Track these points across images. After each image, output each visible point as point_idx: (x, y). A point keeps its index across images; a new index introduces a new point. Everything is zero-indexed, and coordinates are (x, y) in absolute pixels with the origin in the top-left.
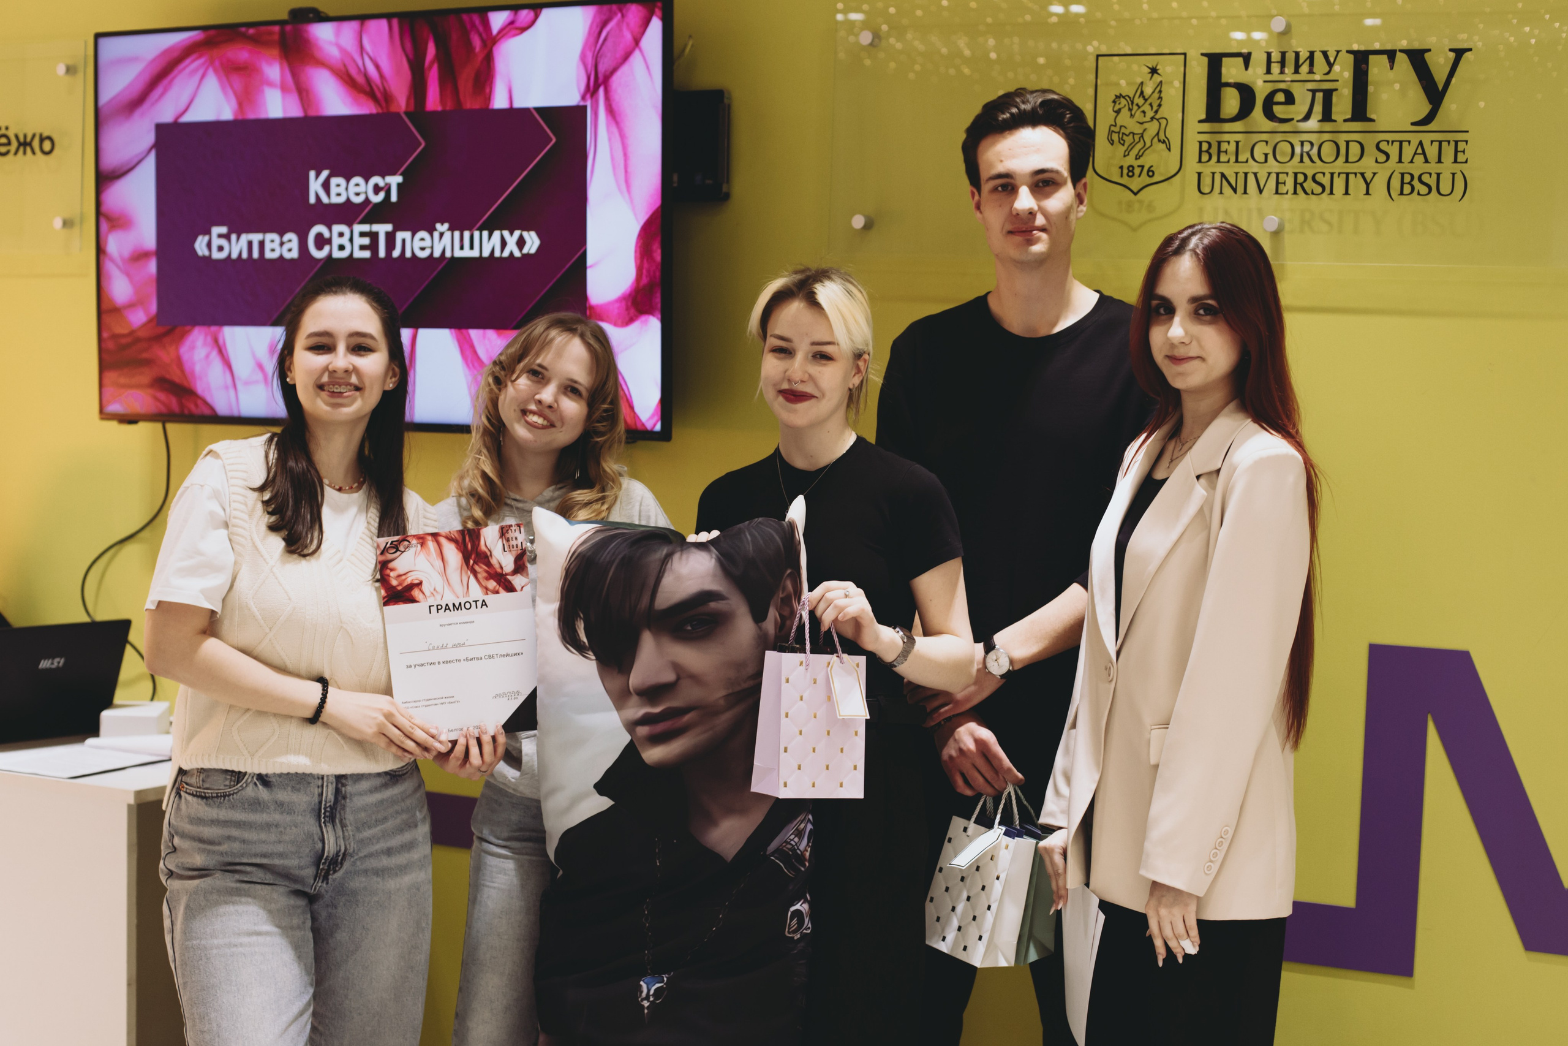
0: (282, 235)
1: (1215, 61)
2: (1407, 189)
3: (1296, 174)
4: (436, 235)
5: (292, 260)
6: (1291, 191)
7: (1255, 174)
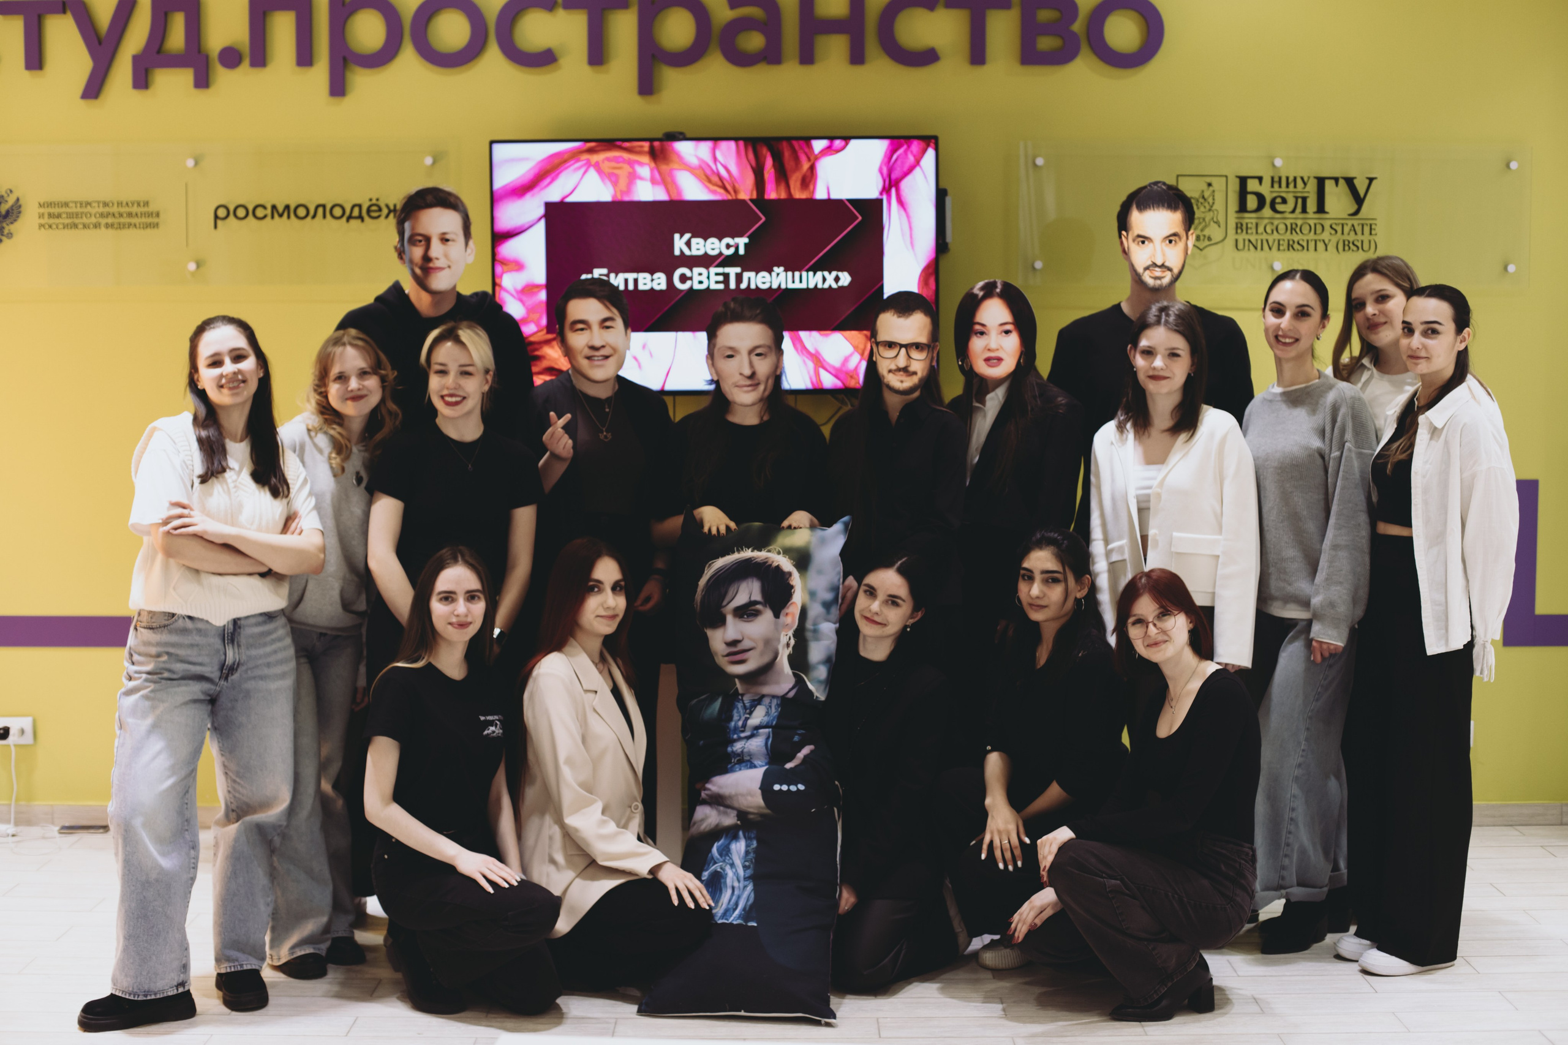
0: (652, 274)
1: (1243, 181)
2: (1347, 248)
3: (1289, 241)
4: (774, 274)
5: (661, 291)
6: (1286, 248)
7: (1267, 241)
